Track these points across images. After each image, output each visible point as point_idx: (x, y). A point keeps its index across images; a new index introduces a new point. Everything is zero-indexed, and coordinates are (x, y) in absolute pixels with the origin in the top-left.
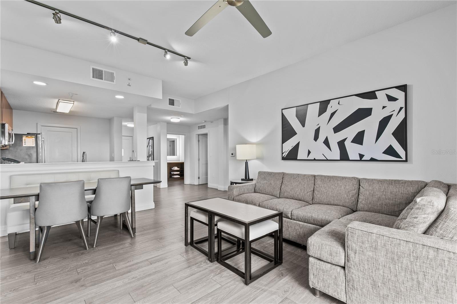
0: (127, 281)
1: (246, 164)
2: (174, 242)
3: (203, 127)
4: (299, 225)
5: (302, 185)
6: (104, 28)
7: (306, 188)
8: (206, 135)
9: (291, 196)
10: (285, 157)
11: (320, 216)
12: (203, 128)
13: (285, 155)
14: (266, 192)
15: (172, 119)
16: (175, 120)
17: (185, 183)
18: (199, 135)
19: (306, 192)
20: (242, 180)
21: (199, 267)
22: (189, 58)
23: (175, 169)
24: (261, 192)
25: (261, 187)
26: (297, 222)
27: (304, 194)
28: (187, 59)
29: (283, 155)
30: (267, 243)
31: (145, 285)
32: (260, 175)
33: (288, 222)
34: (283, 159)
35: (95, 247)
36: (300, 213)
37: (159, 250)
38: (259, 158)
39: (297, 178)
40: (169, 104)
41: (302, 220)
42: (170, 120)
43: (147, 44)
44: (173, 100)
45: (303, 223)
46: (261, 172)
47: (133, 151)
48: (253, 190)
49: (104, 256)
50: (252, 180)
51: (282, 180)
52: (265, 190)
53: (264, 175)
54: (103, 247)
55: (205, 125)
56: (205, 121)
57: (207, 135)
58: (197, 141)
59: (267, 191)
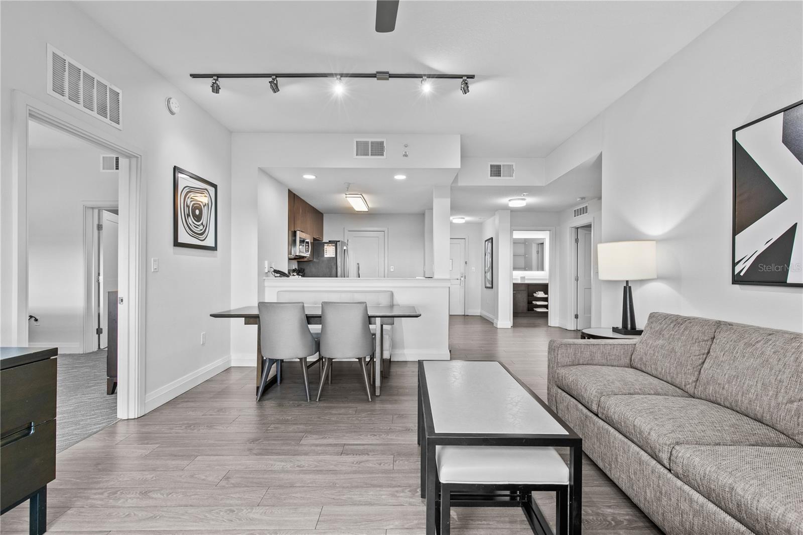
0: (288, 467)
1: (627, 291)
2: (412, 430)
3: (584, 211)
4: (691, 500)
5: (771, 369)
6: (326, 77)
7: (785, 384)
8: (588, 227)
9: (726, 399)
10: (742, 274)
11: (763, 500)
12: (583, 213)
13: (743, 268)
14: (656, 369)
15: (512, 202)
16: (517, 203)
17: (549, 325)
18: (577, 228)
19: (783, 397)
20: (615, 330)
21: (393, 495)
22: (472, 77)
23: (539, 296)
24: (644, 369)
25: (646, 355)
26: (686, 488)
27: (773, 404)
28: (466, 79)
29: (738, 269)
30: (599, 511)
31: (297, 485)
32: (652, 322)
33: (659, 477)
34: (737, 280)
35: (317, 400)
36: (696, 463)
37: (375, 434)
38: (671, 278)
39: (758, 345)
40: (491, 176)
41: (701, 488)
42: (508, 205)
43: (390, 79)
44: (499, 167)
45: (701, 499)
46: (656, 315)
47: (466, 263)
48: (628, 361)
49: (311, 418)
50: (640, 333)
51: (709, 343)
52: (656, 364)
53: (661, 324)
54: (325, 405)
55: (586, 207)
56: (583, 198)
57: (591, 227)
58: (573, 241)
59: (660, 369)
